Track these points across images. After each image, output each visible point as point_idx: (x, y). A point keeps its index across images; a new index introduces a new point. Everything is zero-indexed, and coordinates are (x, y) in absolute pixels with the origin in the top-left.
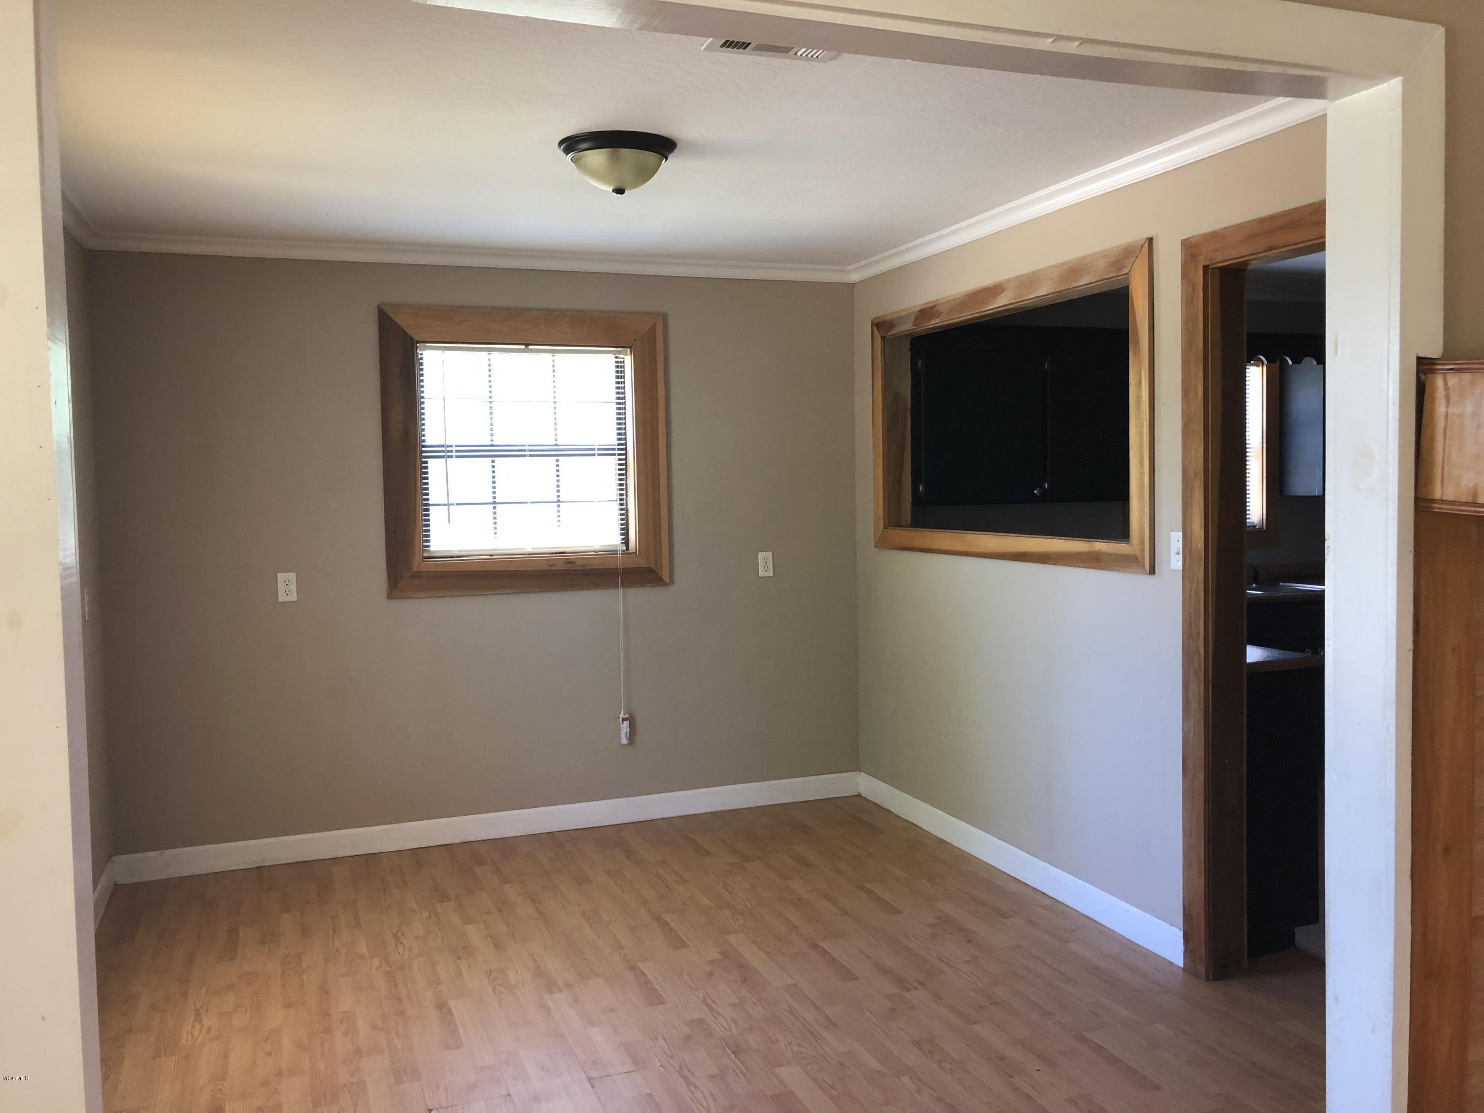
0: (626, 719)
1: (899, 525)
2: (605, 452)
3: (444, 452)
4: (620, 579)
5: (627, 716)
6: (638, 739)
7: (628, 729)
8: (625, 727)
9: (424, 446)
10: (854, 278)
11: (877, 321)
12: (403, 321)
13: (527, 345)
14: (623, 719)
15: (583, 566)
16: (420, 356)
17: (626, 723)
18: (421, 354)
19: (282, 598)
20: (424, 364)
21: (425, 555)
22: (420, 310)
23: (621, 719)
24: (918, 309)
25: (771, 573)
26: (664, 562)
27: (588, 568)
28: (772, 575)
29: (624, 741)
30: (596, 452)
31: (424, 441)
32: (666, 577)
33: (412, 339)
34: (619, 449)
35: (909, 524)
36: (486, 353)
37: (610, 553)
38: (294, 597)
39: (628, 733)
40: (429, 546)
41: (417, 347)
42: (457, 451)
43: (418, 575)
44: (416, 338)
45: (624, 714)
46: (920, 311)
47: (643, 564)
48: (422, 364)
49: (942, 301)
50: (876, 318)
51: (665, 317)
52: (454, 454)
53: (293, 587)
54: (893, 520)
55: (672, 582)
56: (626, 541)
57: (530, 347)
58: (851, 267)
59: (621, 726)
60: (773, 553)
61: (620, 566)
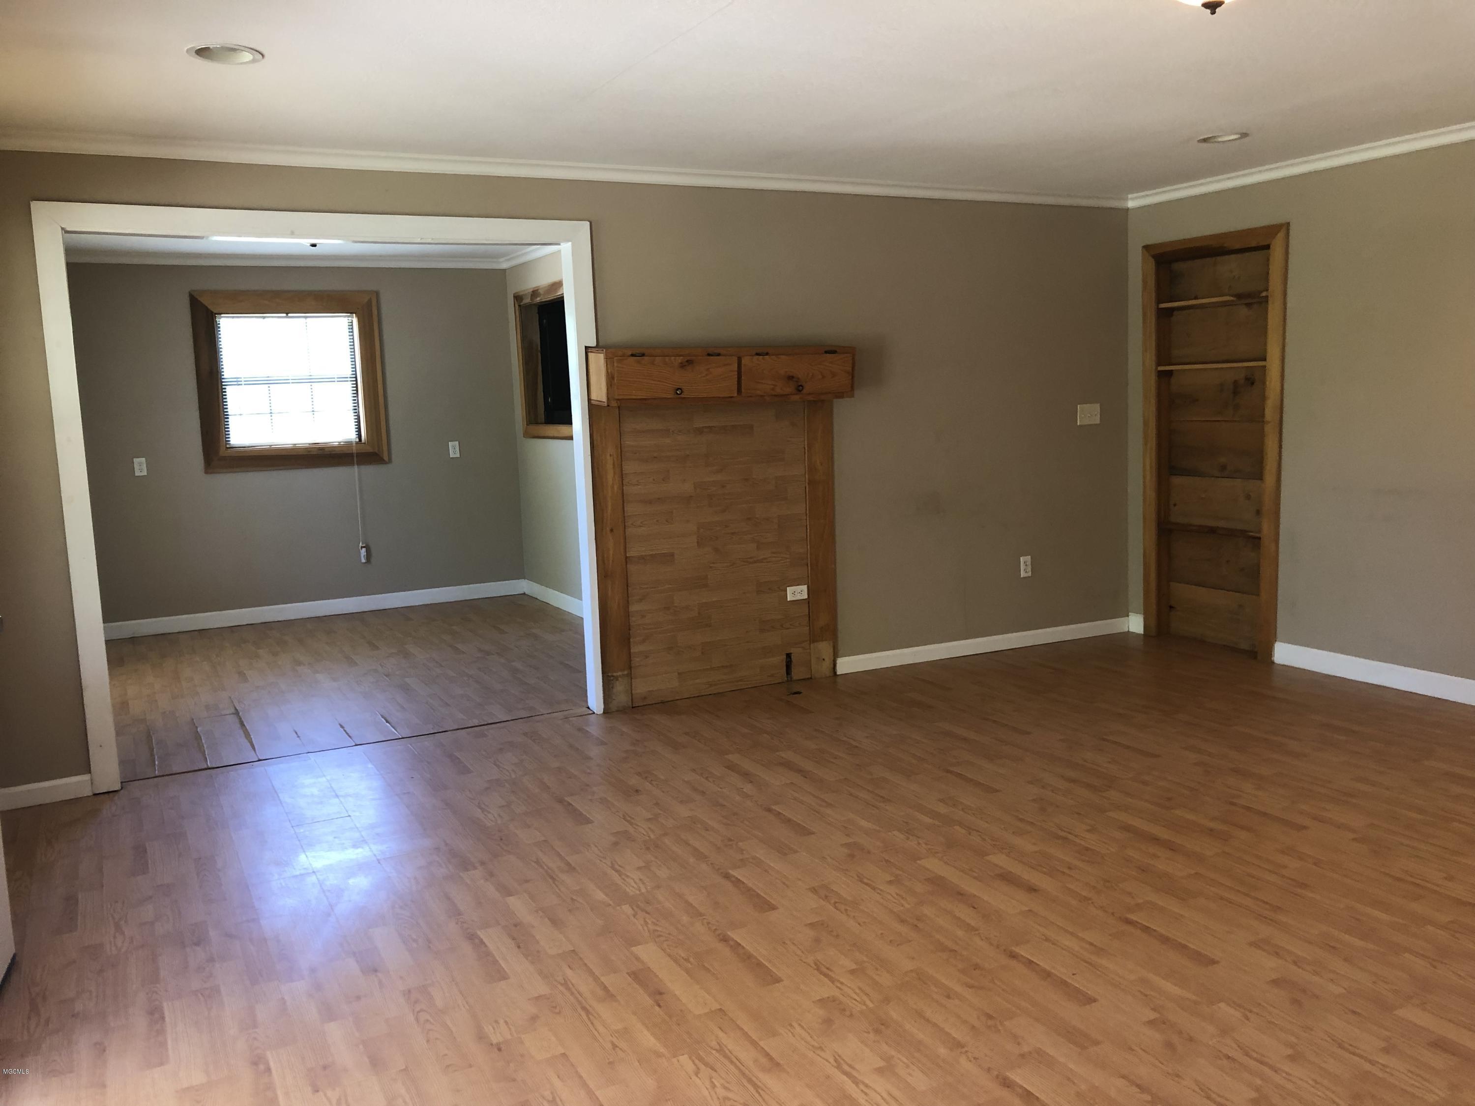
0: (364, 547)
1: (537, 423)
2: (342, 379)
3: (237, 382)
4: (355, 459)
5: (364, 545)
6: (373, 560)
7: (365, 554)
8: (363, 552)
9: (224, 379)
10: (504, 266)
11: (516, 295)
12: (206, 301)
13: (287, 314)
14: (362, 547)
15: (330, 451)
16: (218, 323)
17: (364, 550)
18: (219, 321)
19: (137, 474)
20: (221, 328)
21: (228, 446)
22: (215, 293)
23: (360, 547)
24: (532, 290)
25: (458, 455)
26: (384, 449)
27: (334, 453)
28: (459, 456)
29: (363, 560)
30: (336, 380)
31: (223, 375)
32: (386, 458)
33: (212, 312)
34: (351, 378)
35: (544, 422)
36: (303, 319)
37: (349, 444)
38: (145, 473)
39: (366, 556)
40: (229, 441)
41: (216, 317)
42: (245, 381)
43: (224, 458)
44: (215, 311)
45: (362, 544)
46: (533, 291)
47: (369, 449)
48: (219, 327)
49: (541, 287)
50: (517, 293)
51: (377, 294)
52: (243, 383)
53: (144, 467)
54: (532, 419)
55: (390, 461)
56: (359, 435)
57: (289, 315)
58: (501, 260)
59: (361, 551)
60: (459, 442)
61: (354, 451)
